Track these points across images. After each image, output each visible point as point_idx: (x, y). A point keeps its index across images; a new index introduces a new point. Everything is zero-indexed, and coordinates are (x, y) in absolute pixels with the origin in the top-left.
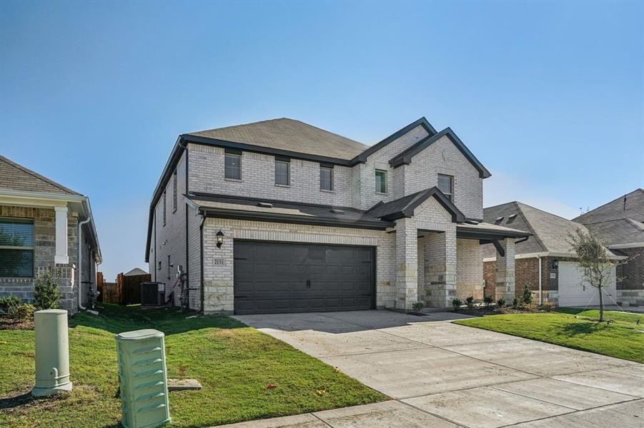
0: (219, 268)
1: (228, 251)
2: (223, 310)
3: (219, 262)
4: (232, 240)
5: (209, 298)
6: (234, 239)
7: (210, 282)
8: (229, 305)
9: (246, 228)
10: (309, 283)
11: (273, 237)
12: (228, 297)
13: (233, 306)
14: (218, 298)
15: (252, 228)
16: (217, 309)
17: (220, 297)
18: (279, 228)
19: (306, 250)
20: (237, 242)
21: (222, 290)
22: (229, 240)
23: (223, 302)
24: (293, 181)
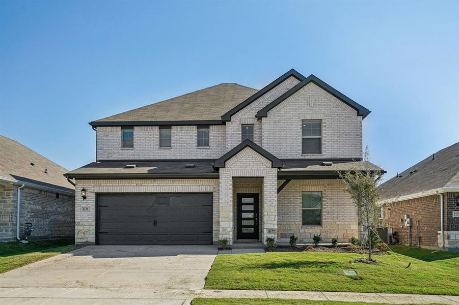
0: (85, 213)
1: (91, 202)
2: (87, 242)
3: (86, 209)
4: (94, 194)
5: (78, 233)
6: (96, 193)
7: (79, 222)
8: (91, 238)
9: (104, 185)
10: (155, 223)
11: (124, 190)
12: (91, 233)
13: (94, 239)
14: (84, 233)
15: (108, 185)
16: (83, 241)
17: (85, 233)
18: (128, 183)
19: (154, 198)
20: (98, 195)
21: (87, 228)
22: (92, 194)
23: (87, 236)
24: (174, 143)
